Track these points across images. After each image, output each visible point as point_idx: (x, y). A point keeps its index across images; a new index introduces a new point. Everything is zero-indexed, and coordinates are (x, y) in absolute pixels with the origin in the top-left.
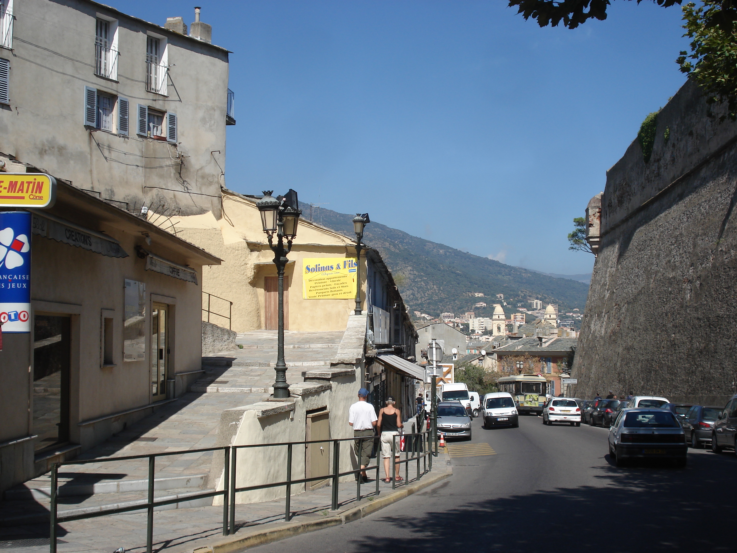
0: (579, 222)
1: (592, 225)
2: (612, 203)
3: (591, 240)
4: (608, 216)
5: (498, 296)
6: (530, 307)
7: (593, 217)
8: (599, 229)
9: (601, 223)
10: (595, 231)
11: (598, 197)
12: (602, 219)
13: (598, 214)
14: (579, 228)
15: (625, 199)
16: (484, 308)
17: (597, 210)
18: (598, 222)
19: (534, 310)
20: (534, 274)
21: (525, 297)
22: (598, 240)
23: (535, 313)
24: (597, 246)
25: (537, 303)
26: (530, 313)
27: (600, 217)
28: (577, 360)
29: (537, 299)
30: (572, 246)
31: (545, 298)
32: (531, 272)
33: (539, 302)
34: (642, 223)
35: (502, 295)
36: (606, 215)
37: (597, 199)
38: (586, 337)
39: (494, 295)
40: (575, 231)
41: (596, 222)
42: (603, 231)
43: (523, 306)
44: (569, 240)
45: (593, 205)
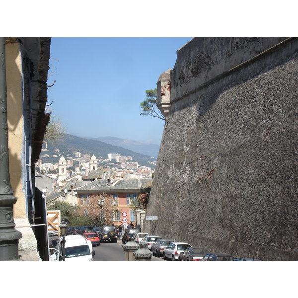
0: (150, 94)
1: (164, 94)
2: (184, 75)
3: (163, 106)
4: (179, 86)
5: (56, 150)
6: (74, 156)
7: (164, 88)
8: (169, 98)
9: (171, 92)
10: (166, 99)
11: (167, 72)
12: (172, 89)
13: (169, 86)
14: (149, 98)
15: (203, 69)
16: (48, 157)
17: (168, 82)
18: (169, 92)
19: (76, 158)
20: (76, 137)
21: (71, 151)
22: (169, 106)
23: (77, 160)
24: (168, 111)
25: (78, 154)
26: (74, 159)
27: (170, 88)
28: (153, 200)
29: (78, 151)
30: (143, 112)
31: (83, 151)
32: (74, 137)
33: (80, 153)
34: (230, 86)
35: (58, 150)
36: (177, 85)
37: (167, 74)
38: (162, 182)
39: (53, 150)
40: (146, 100)
41: (167, 92)
42: (172, 99)
43: (70, 156)
44: (141, 108)
45: (164, 79)
